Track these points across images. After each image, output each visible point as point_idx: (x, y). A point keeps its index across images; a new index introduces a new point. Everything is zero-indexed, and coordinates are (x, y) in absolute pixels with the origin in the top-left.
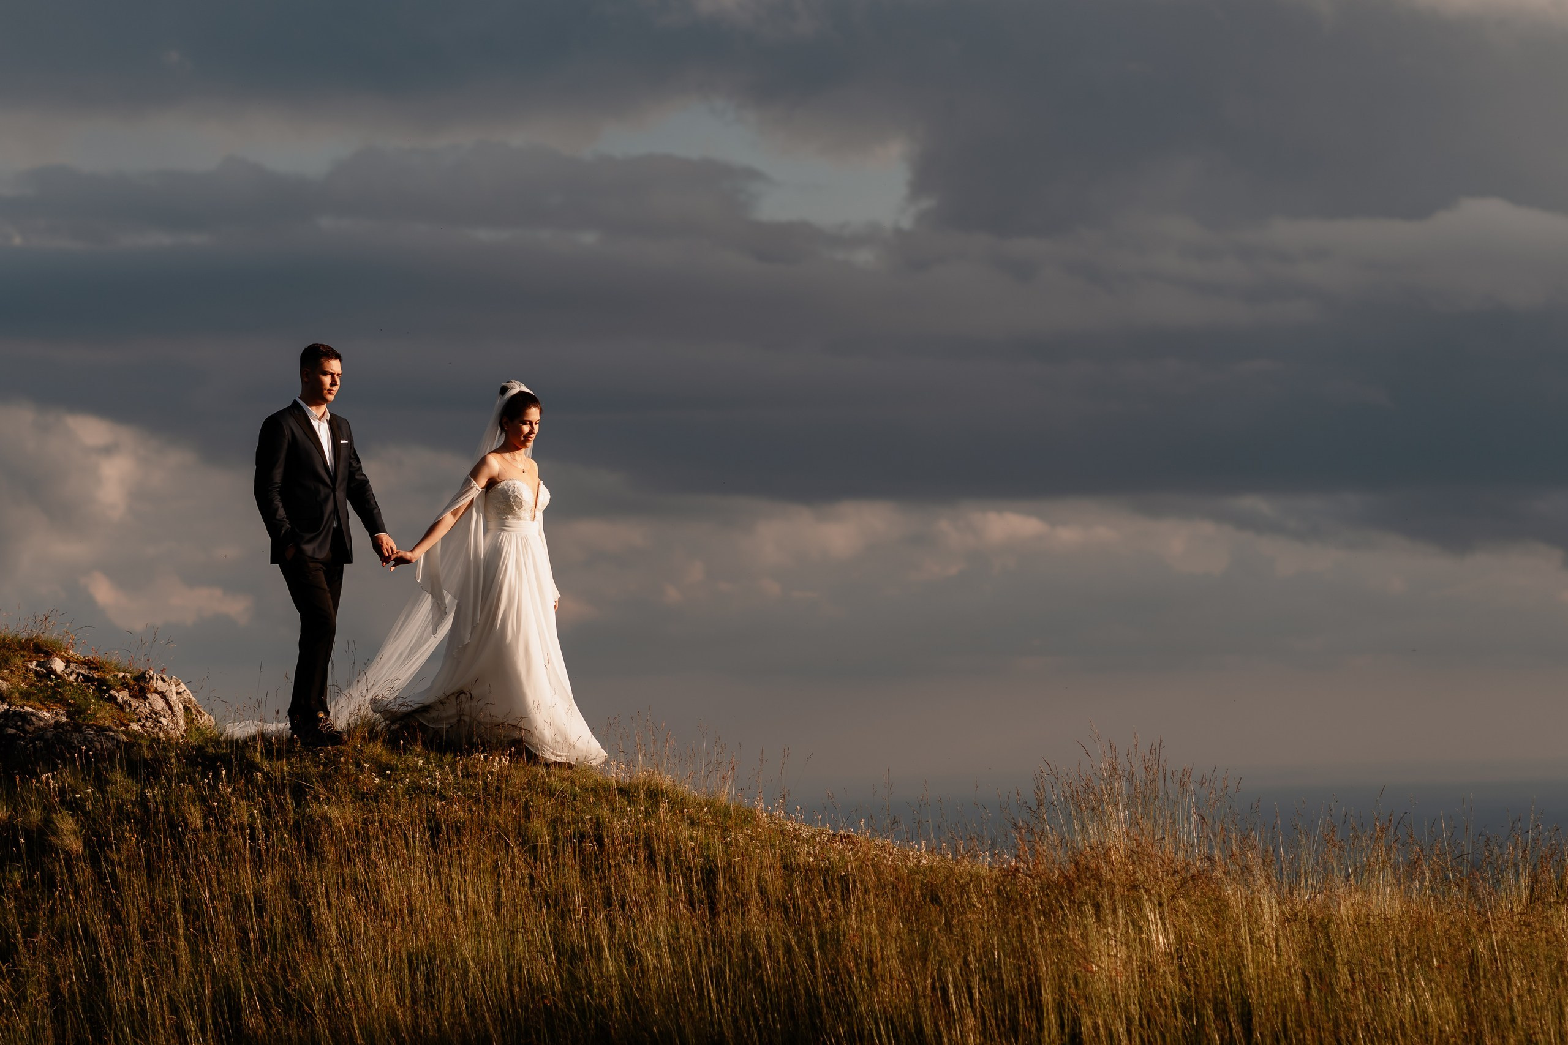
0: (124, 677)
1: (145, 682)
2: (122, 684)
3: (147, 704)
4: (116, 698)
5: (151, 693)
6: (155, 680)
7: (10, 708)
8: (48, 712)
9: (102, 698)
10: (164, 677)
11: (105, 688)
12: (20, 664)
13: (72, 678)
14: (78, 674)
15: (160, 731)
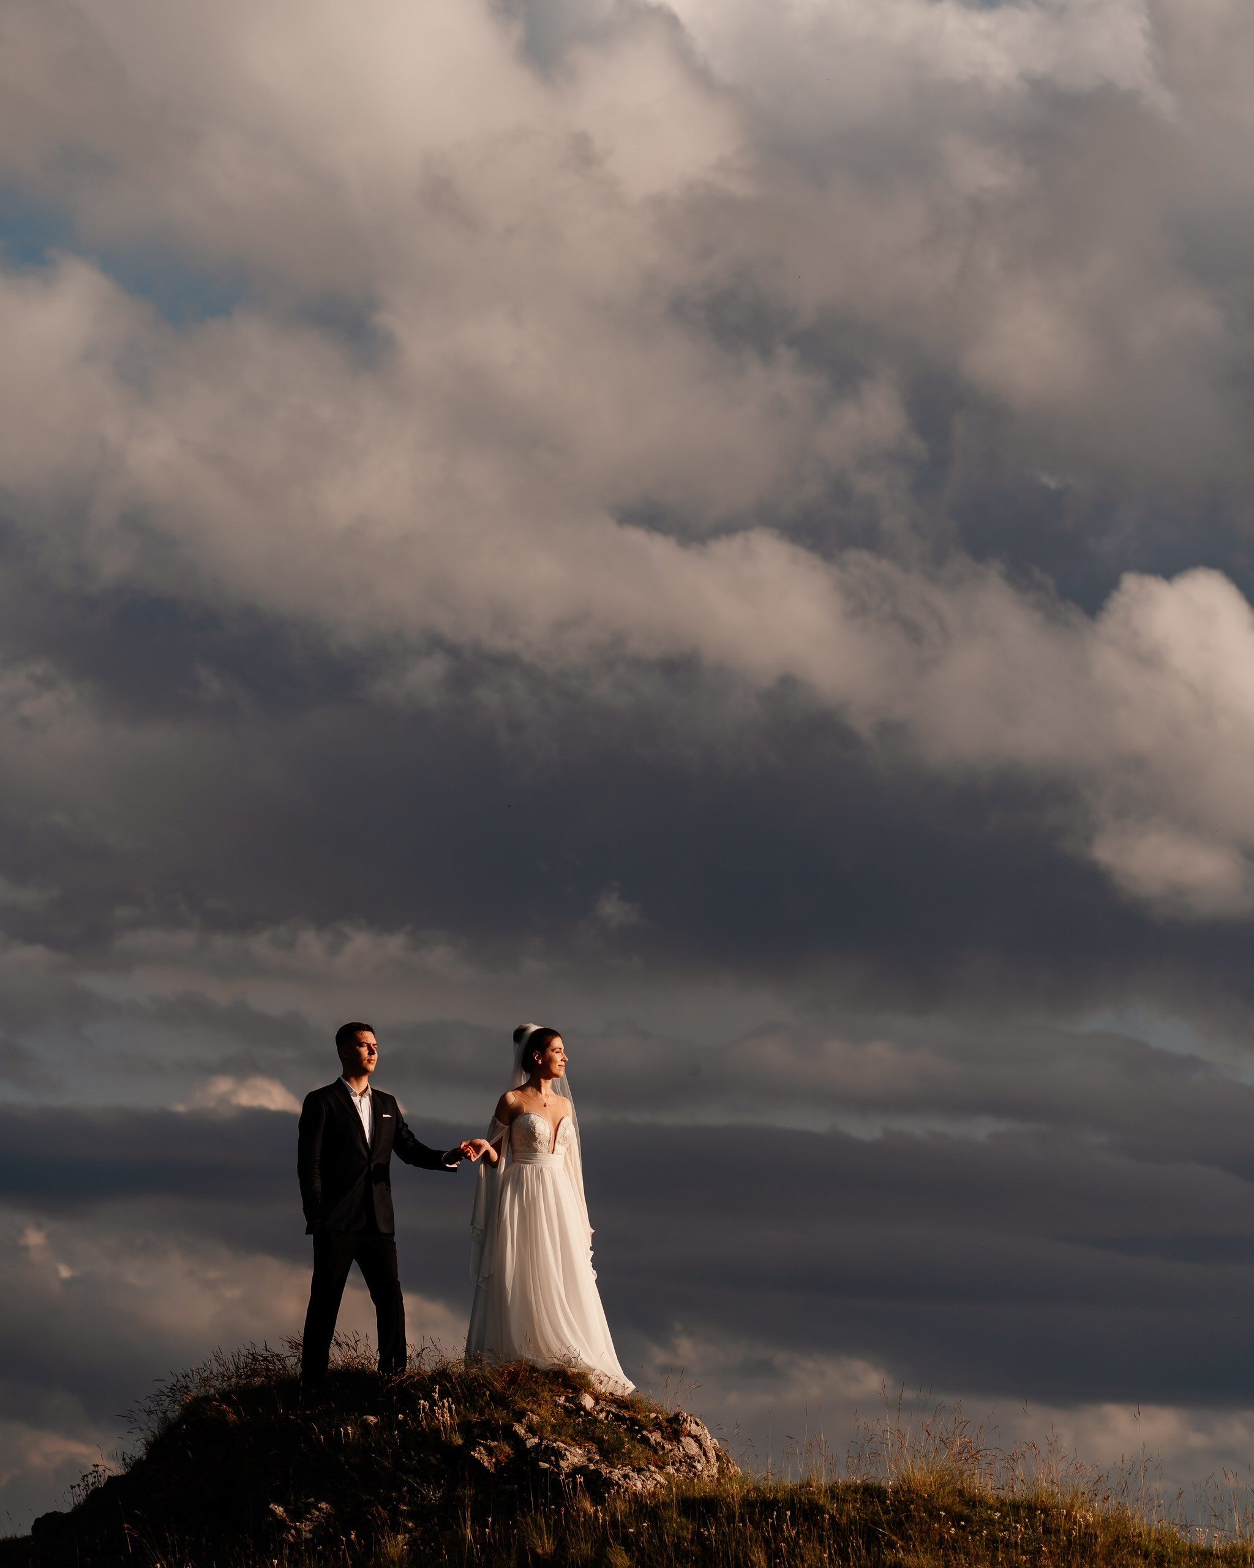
0: (656, 1418)
1: (679, 1424)
2: (655, 1425)
3: (681, 1448)
4: (649, 1439)
5: (685, 1436)
6: (689, 1422)
7: (542, 1441)
8: (580, 1448)
9: (633, 1438)
10: (698, 1420)
11: (637, 1428)
12: (548, 1398)
13: (602, 1416)
14: (608, 1412)
15: (695, 1476)
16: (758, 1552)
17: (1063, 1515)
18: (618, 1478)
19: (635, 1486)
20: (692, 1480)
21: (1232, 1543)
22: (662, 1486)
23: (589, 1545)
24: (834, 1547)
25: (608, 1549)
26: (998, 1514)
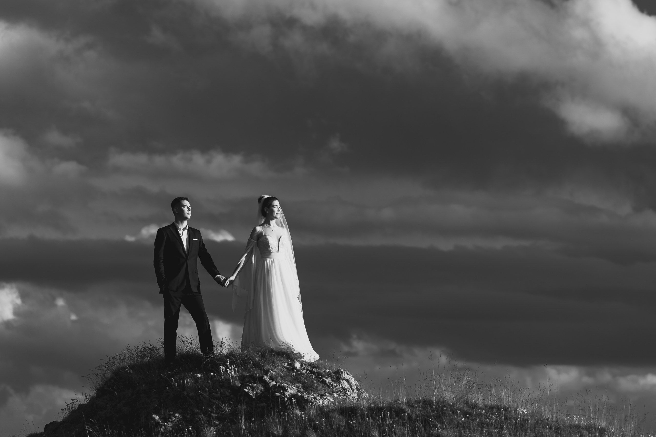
0: (329, 372)
1: (339, 375)
2: (328, 375)
3: (340, 385)
4: (326, 381)
5: (342, 380)
6: (344, 373)
7: (277, 384)
8: (294, 386)
9: (319, 381)
10: (348, 372)
11: (320, 376)
12: (279, 364)
13: (304, 371)
14: (307, 370)
15: (347, 398)
16: (375, 431)
17: (513, 411)
18: (312, 399)
19: (319, 402)
20: (346, 399)
21: (590, 422)
22: (331, 402)
23: (298, 430)
24: (410, 428)
25: (307, 431)
26: (484, 411)
